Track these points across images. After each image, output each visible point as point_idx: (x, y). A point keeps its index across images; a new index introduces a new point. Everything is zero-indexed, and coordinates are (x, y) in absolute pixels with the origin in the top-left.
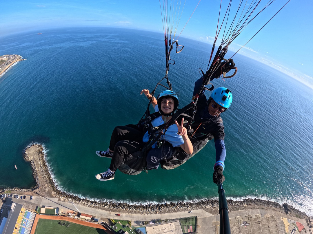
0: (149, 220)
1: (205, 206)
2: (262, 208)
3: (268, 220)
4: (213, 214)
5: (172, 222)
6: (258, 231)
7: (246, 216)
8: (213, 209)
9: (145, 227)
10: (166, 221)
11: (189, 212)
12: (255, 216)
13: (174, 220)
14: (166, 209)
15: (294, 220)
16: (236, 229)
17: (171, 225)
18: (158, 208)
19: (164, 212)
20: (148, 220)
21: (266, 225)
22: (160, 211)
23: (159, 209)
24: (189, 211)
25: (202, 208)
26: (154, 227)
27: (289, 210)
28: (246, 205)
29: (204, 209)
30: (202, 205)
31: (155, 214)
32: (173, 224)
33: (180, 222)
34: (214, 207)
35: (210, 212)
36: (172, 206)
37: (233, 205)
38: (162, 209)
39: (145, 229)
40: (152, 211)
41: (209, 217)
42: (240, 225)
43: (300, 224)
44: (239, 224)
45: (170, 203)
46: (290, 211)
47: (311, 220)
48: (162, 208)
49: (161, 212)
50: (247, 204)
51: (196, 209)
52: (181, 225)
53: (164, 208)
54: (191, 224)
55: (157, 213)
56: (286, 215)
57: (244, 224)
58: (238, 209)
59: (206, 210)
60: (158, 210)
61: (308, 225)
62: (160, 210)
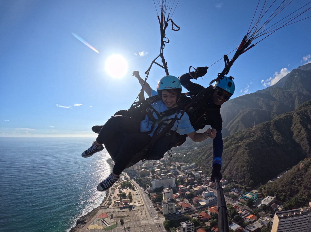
15: (95, 219)
43: (100, 215)
46: (85, 220)
47: (103, 205)
61: (106, 209)
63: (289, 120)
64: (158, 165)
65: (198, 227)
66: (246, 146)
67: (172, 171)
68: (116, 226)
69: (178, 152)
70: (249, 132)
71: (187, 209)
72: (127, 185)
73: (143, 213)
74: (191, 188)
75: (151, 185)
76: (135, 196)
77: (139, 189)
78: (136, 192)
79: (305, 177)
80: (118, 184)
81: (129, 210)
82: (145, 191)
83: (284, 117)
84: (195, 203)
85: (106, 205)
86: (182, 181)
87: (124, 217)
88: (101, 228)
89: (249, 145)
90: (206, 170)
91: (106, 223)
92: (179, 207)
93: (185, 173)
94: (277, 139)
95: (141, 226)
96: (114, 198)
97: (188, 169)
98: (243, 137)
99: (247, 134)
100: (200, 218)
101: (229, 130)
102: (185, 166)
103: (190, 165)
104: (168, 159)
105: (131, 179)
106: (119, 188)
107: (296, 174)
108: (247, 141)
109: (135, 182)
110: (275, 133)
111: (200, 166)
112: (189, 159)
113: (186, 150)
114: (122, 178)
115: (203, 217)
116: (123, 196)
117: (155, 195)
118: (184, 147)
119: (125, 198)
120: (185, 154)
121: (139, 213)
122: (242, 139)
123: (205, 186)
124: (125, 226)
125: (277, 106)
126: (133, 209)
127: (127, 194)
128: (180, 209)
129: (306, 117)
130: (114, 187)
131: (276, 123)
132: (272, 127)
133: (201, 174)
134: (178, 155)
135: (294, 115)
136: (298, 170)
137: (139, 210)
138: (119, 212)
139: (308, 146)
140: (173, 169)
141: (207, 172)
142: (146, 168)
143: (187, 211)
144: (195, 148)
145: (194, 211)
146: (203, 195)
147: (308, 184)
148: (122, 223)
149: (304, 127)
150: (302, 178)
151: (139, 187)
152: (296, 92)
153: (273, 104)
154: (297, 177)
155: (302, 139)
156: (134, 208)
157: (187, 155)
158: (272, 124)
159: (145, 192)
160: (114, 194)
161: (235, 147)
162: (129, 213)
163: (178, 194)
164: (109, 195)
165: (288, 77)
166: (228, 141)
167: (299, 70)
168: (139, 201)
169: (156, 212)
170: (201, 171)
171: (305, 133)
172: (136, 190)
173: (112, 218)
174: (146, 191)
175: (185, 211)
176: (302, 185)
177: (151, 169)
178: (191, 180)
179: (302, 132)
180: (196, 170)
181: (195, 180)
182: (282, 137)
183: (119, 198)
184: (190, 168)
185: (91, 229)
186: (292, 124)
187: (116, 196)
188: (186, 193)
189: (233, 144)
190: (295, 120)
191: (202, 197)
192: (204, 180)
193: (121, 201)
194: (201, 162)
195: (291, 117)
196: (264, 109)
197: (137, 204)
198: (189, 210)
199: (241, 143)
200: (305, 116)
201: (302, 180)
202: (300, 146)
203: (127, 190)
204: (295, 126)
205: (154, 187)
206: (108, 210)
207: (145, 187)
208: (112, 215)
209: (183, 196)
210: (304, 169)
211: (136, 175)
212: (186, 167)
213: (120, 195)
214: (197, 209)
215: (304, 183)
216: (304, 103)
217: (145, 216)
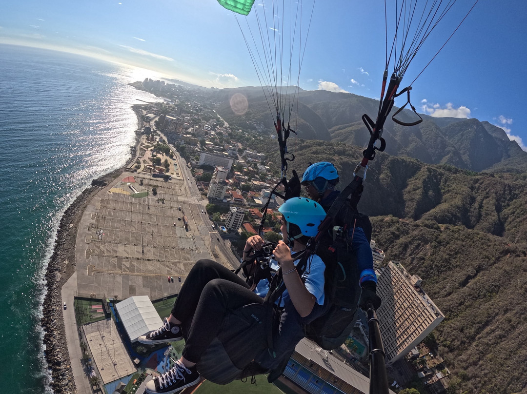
0: (88, 380)
1: (57, 282)
2: (85, 207)
3: (103, 207)
4: (73, 272)
5: (85, 338)
6: (115, 222)
7: (89, 230)
8: (65, 270)
9: (103, 386)
10: (84, 347)
11: (65, 309)
12: (93, 218)
13: (81, 335)
14: (58, 350)
15: (118, 181)
16: (104, 247)
17: (92, 339)
18: (57, 367)
19: (66, 353)
20: (87, 382)
21: (109, 212)
22: (65, 361)
23: (59, 364)
24: (63, 309)
25: (59, 288)
26: (100, 370)
27: (102, 181)
28: (71, 225)
29: (63, 284)
30: (55, 286)
31: (71, 371)
32: (88, 337)
33: (84, 325)
34: (60, 268)
35: (69, 276)
36: (51, 339)
37: (64, 241)
38: (60, 357)
39: (109, 385)
40: (65, 377)
41: (78, 279)
42: (100, 240)
43: (126, 178)
44: (97, 240)
45: (44, 344)
46: (104, 181)
47: (129, 167)
48: (56, 357)
49: (67, 360)
50: (71, 223)
51: (60, 296)
52: (90, 323)
53: (57, 355)
54: (89, 307)
55: (68, 367)
56: (108, 187)
57: (100, 236)
58: (75, 237)
59: (63, 281)
60: (63, 366)
61: (133, 172)
62: (61, 362)
63: (414, 170)
64: (212, 136)
65: (246, 221)
66: (341, 164)
67: (230, 151)
68: (147, 194)
69: (246, 130)
70: (355, 151)
71: (237, 201)
72: (164, 149)
73: (183, 189)
74: (249, 180)
75: (197, 159)
76: (174, 167)
77: (179, 160)
78: (175, 161)
79: (384, 231)
80: (150, 145)
81: (164, 181)
82: (187, 163)
83: (409, 162)
84: (249, 198)
85: (132, 167)
86: (240, 168)
87: (157, 186)
88: (128, 193)
89: (344, 164)
90: (277, 168)
91: (134, 189)
92: (229, 195)
93: (246, 161)
94: (383, 179)
95: (178, 202)
96: (144, 161)
97: (252, 156)
98: (344, 152)
99: (350, 152)
100: (251, 213)
101: (332, 135)
102: (249, 152)
103: (258, 154)
104: (229, 134)
105: (169, 143)
106: (151, 150)
107: (376, 223)
108: (345, 159)
109: (174, 149)
110: (386, 171)
111: (270, 161)
112: (259, 146)
113: (258, 132)
114: (156, 138)
115: (254, 213)
116: (157, 162)
117: (201, 172)
118: (257, 127)
119: (160, 166)
120: (255, 137)
121: (177, 188)
122: (340, 153)
123: (268, 185)
124: (158, 197)
125: (416, 146)
126: (169, 181)
127: (163, 161)
128: (229, 197)
129: (435, 181)
130: (144, 147)
131: (395, 163)
132: (387, 162)
133: (268, 170)
134: (244, 134)
135: (424, 168)
136: (382, 220)
137: (177, 184)
138: (151, 179)
139: (413, 211)
140: (232, 150)
141: (276, 171)
142: (193, 135)
143: (237, 202)
144: (272, 136)
145: (245, 205)
146: (261, 193)
147: (382, 240)
148: (155, 193)
149: (424, 189)
150: (381, 230)
151: (180, 158)
152: (454, 147)
153: (413, 141)
154: (376, 226)
155: (412, 200)
156: (171, 179)
157: (257, 139)
158: (389, 159)
159: (188, 166)
160: (143, 156)
161: (327, 157)
162: (164, 183)
163: (230, 180)
164: (138, 156)
165: (460, 122)
166: (322, 147)
167: (482, 125)
168: (177, 174)
169: (199, 192)
170: (268, 167)
171: (420, 195)
172: (175, 160)
173: (142, 184)
174: (189, 164)
175: (234, 202)
176: (377, 237)
177: (200, 139)
178: (253, 171)
179: (417, 191)
180: (263, 164)
181: (257, 174)
182: (390, 180)
183: (151, 164)
184: (256, 157)
185: (113, 193)
186: (414, 176)
187: (148, 160)
188: (242, 183)
189: (326, 153)
190: (420, 175)
191: (260, 195)
192: (269, 178)
193: (154, 167)
194: (274, 156)
195: (418, 168)
196: (397, 138)
197: (175, 176)
198: (240, 203)
199: (336, 158)
200: (436, 179)
201: (378, 232)
202: (405, 205)
203: (163, 156)
204: (414, 180)
205: (201, 162)
206: (135, 174)
207: (187, 159)
208: (141, 181)
209: (236, 185)
210: (389, 223)
211: (178, 139)
212: (250, 154)
213: (153, 159)
214: (249, 205)
215: (380, 236)
216: (448, 166)
217: (184, 193)
